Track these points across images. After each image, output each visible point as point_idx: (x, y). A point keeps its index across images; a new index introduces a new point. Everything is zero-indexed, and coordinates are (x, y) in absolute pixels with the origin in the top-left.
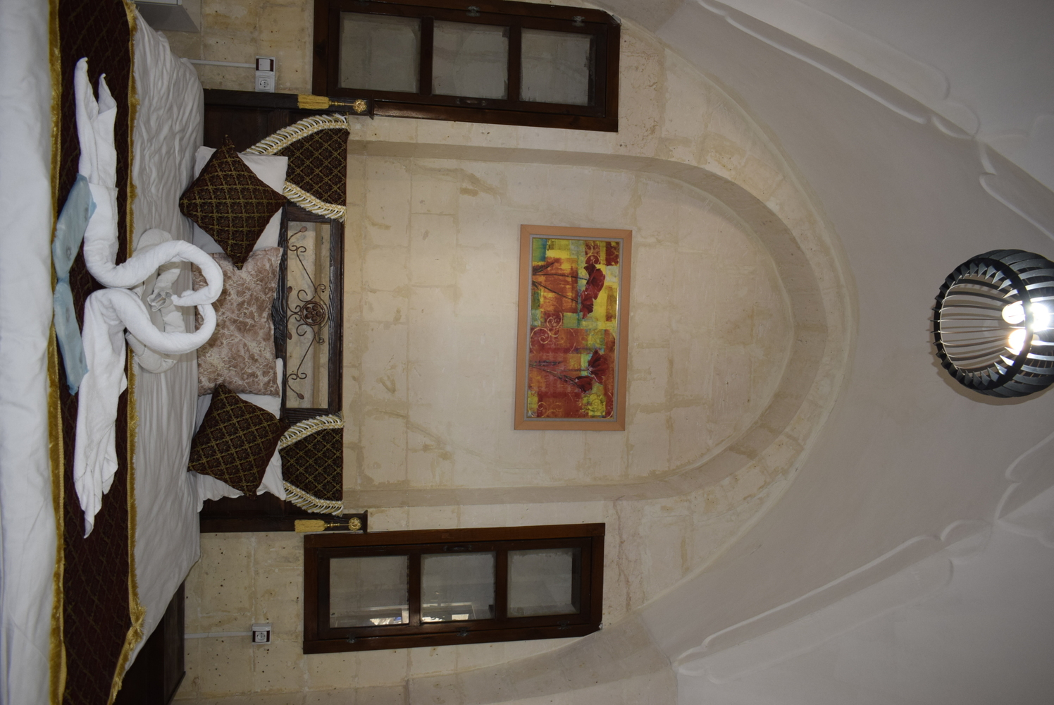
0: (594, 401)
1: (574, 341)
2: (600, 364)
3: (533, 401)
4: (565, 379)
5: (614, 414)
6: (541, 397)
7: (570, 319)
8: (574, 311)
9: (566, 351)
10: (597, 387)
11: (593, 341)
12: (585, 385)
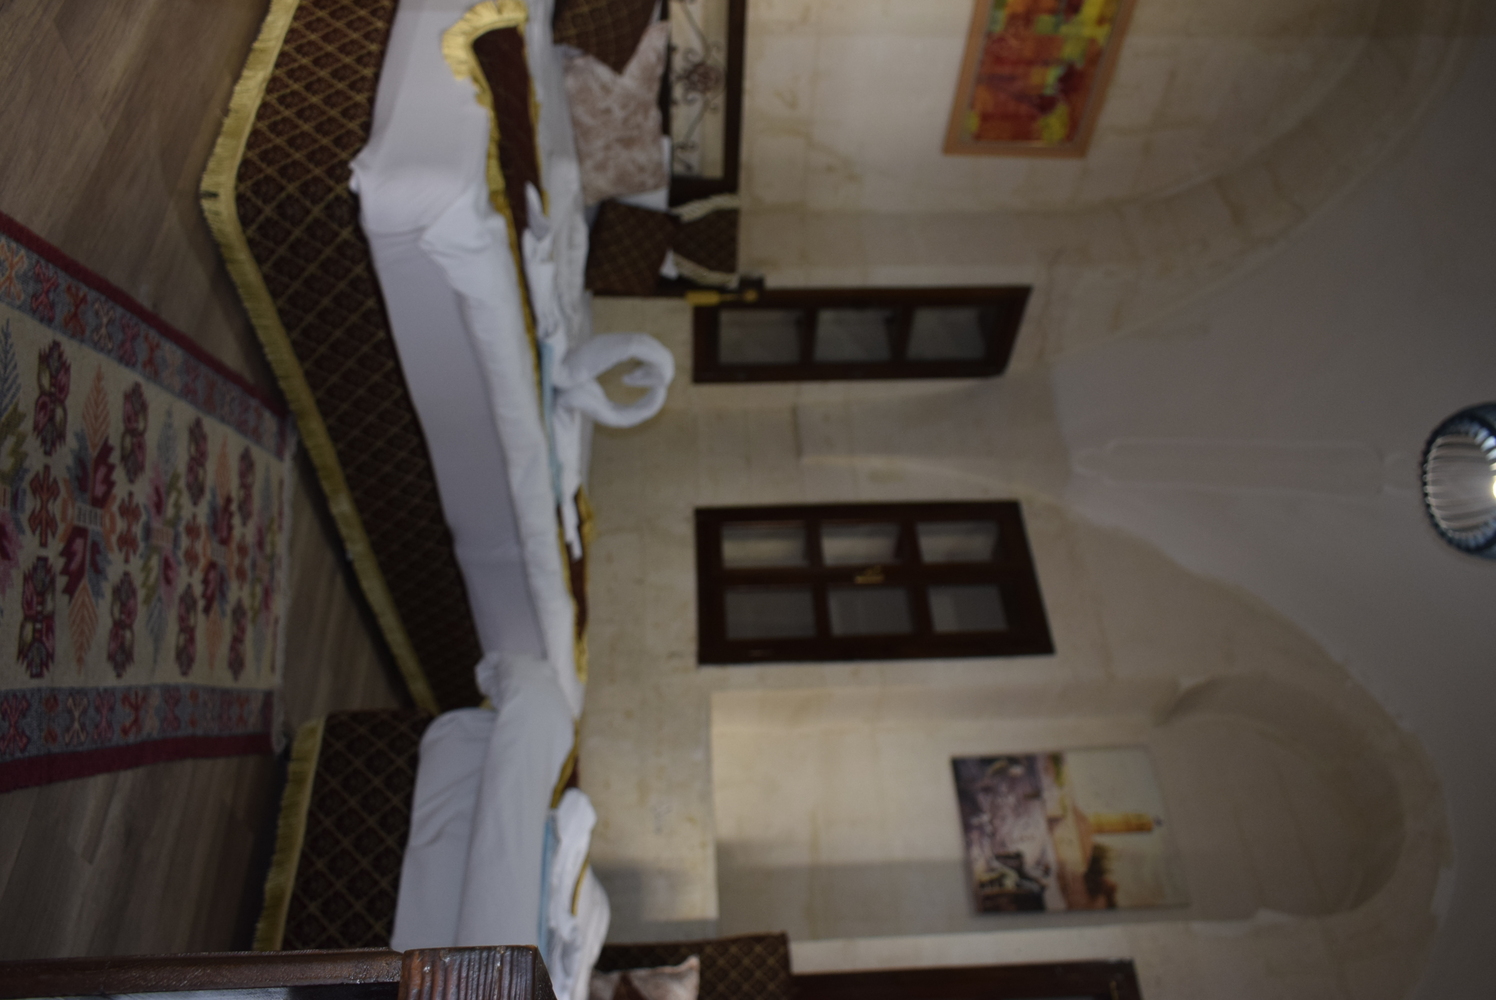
0: (1054, 124)
1: (1044, 53)
2: (1073, 82)
3: (973, 123)
4: (1021, 97)
5: (1076, 139)
6: (985, 118)
7: (1044, 23)
8: (1053, 12)
9: (1030, 63)
10: (1061, 110)
11: (1071, 51)
12: (1045, 105)
